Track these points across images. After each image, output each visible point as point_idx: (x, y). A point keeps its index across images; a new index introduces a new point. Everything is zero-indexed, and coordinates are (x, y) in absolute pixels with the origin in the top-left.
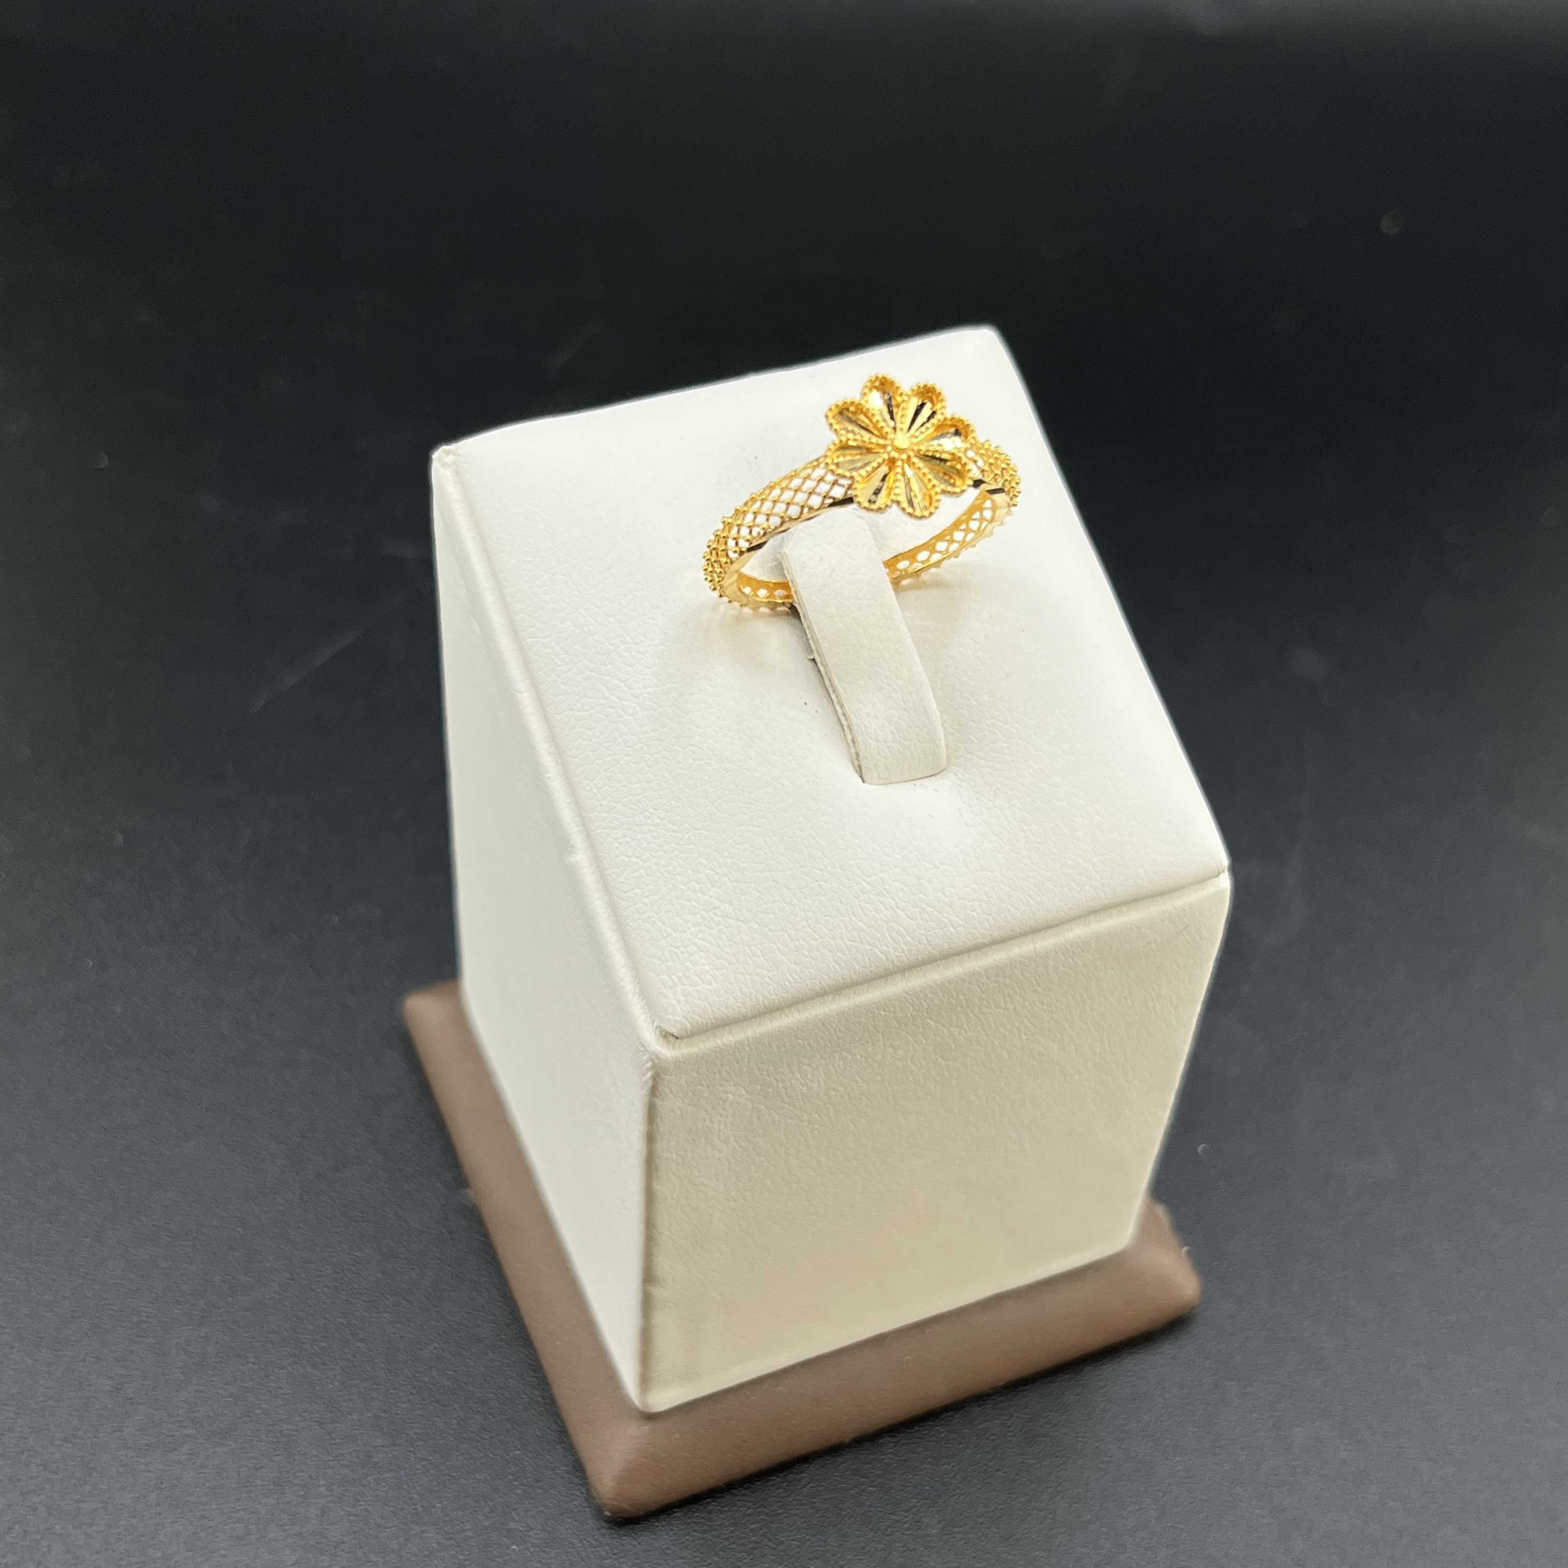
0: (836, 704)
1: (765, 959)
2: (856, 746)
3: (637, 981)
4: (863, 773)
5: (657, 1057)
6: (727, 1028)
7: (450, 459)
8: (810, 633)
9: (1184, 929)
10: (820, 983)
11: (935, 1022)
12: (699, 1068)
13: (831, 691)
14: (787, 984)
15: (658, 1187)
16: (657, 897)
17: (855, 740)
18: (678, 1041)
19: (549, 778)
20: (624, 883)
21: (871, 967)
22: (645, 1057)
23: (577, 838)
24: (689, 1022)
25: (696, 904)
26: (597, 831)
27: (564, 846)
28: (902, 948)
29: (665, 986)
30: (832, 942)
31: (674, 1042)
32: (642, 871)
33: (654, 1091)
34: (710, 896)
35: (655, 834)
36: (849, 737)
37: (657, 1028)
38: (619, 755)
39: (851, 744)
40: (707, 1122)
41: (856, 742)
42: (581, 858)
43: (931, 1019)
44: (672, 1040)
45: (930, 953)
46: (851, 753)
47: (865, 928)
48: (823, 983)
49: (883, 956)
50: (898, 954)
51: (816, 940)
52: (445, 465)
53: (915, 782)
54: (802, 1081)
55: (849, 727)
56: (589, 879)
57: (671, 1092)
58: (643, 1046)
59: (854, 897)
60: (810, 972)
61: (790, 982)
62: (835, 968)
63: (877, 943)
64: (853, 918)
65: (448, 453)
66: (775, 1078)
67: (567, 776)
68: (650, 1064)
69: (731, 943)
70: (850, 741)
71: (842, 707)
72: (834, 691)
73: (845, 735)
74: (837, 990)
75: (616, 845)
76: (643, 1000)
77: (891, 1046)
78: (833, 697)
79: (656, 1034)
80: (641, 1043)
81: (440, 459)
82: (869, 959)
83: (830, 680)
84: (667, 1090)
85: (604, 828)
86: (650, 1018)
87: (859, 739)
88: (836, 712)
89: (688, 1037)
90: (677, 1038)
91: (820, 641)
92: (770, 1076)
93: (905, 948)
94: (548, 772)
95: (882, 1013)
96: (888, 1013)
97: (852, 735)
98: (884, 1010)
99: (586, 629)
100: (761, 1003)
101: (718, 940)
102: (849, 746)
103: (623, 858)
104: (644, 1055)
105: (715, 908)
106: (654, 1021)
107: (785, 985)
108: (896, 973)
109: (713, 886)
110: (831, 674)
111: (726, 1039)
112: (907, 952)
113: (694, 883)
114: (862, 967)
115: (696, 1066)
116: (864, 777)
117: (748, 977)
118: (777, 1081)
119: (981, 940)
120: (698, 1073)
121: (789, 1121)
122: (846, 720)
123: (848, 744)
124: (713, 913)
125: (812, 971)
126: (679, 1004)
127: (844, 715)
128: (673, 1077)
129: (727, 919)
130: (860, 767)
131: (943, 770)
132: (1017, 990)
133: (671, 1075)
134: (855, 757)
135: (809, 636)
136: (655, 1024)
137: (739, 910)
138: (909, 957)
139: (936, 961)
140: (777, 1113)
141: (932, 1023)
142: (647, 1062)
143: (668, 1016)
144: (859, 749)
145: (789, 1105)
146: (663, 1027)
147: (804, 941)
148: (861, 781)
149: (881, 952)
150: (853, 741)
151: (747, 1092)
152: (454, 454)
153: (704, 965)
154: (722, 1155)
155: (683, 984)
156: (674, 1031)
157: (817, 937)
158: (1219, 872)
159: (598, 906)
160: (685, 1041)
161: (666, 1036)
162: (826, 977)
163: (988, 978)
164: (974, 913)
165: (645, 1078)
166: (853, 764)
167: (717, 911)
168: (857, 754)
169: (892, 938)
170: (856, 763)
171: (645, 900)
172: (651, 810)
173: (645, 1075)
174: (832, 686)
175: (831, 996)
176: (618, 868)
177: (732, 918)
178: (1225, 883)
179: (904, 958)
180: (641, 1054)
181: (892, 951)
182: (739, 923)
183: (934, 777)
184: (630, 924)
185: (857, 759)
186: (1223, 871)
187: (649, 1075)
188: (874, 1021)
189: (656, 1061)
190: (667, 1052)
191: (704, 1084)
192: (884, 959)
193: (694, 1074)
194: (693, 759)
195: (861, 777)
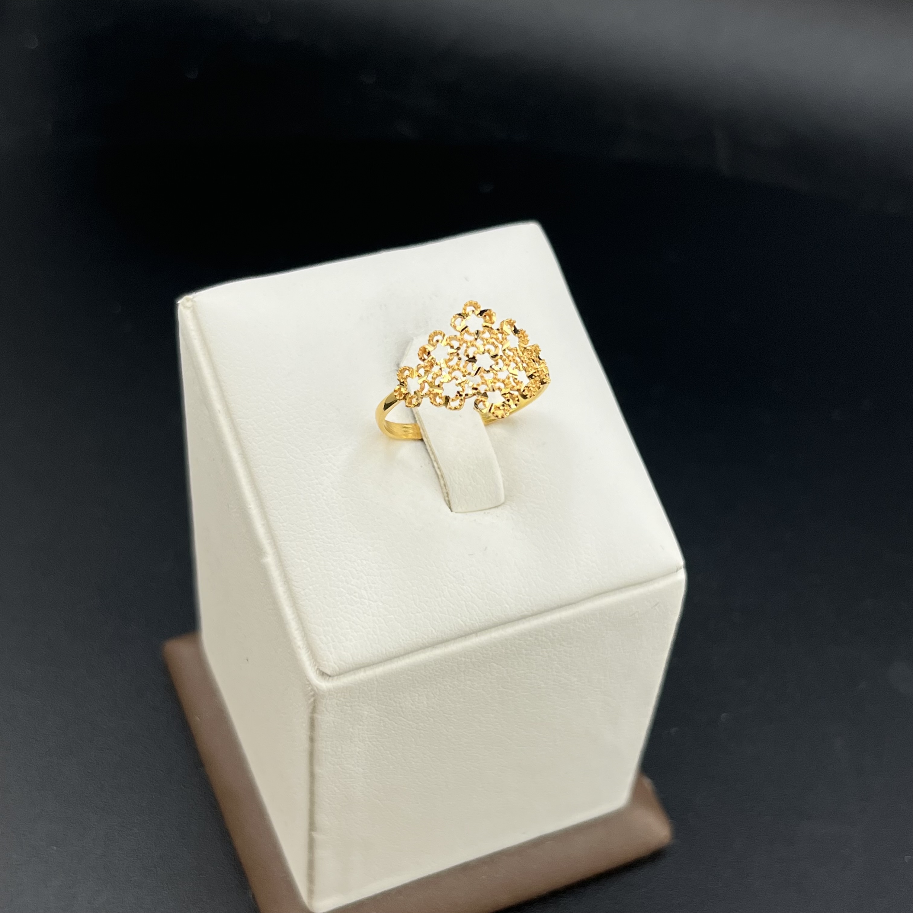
0: (433, 461)
1: (387, 625)
2: (447, 488)
3: (305, 639)
4: (451, 506)
5: (317, 688)
6: (362, 670)
7: (189, 304)
8: (418, 417)
9: (656, 605)
10: (422, 640)
11: (497, 664)
12: (344, 695)
13: (431, 454)
14: (401, 640)
15: (318, 770)
16: (318, 585)
17: (446, 484)
18: (331, 679)
19: (250, 508)
20: (296, 576)
21: (455, 630)
22: (310, 688)
23: (268, 548)
24: (338, 666)
25: (342, 590)
26: (280, 543)
27: (259, 551)
28: (475, 618)
29: (323, 643)
30: (429, 614)
31: (328, 679)
32: (308, 569)
33: (314, 710)
34: (352, 585)
35: (318, 545)
36: (442, 482)
37: (317, 669)
38: (294, 494)
39: (444, 487)
40: (351, 730)
41: (446, 486)
42: (270, 560)
43: (494, 663)
44: (328, 678)
45: (493, 620)
46: (443, 493)
47: (451, 605)
48: (424, 640)
49: (462, 623)
50: (472, 622)
51: (420, 613)
52: (185, 307)
53: (484, 511)
54: (412, 703)
55: (442, 476)
56: (275, 573)
57: (327, 710)
58: (308, 681)
59: (444, 585)
60: (416, 634)
61: (403, 640)
62: (432, 631)
63: (459, 615)
64: (443, 598)
65: (188, 300)
66: (394, 701)
67: (262, 506)
68: (312, 693)
69: (365, 615)
70: (442, 485)
71: (437, 464)
72: (433, 453)
73: (440, 482)
74: (433, 645)
75: (292, 552)
76: (309, 651)
77: (469, 680)
78: (432, 457)
79: (317, 674)
80: (307, 679)
81: (183, 304)
82: (454, 625)
83: (430, 446)
84: (324, 709)
85: (284, 541)
86: (313, 663)
87: (448, 483)
88: (434, 467)
89: (337, 675)
90: (330, 676)
91: (424, 422)
92: (390, 699)
93: (477, 618)
94: (250, 505)
95: (463, 659)
96: (467, 660)
97: (444, 481)
98: (465, 658)
99: (274, 413)
100: (384, 653)
101: (357, 613)
102: (442, 489)
103: (296, 559)
104: (309, 686)
105: (355, 593)
106: (315, 665)
107: (400, 642)
108: (471, 634)
109: (354, 578)
110: (430, 442)
111: (361, 675)
112: (478, 620)
113: (341, 576)
114: (449, 630)
115: (343, 694)
116: (451, 507)
117: (375, 636)
118: (395, 702)
119: (526, 613)
120: (344, 698)
121: (404, 727)
122: (440, 471)
123: (441, 486)
124: (355, 596)
125: (417, 633)
126: (331, 654)
127: (439, 468)
128: (328, 701)
129: (362, 599)
130: (449, 501)
131: (503, 503)
132: (549, 643)
133: (327, 699)
134: (446, 495)
135: (417, 419)
136: (316, 667)
137: (370, 594)
138: (479, 624)
139: (497, 626)
140: (396, 723)
141: (495, 665)
142: (311, 692)
143: (324, 662)
144: (449, 490)
145: (403, 718)
146: (321, 669)
147: (412, 613)
148: (450, 510)
149: (462, 621)
150: (445, 485)
151: (377, 710)
152: (192, 301)
153: (347, 629)
154: (361, 750)
155: (334, 641)
156: (329, 672)
157: (421, 611)
158: (677, 569)
159: (280, 590)
160: (335, 678)
161: (323, 674)
162: (426, 637)
163: (531, 636)
164: (521, 596)
165: (310, 702)
166: (445, 500)
167: (357, 594)
168: (447, 493)
169: (468, 611)
170: (447, 498)
171: (310, 587)
172: (315, 530)
173: (309, 699)
174: (431, 450)
175: (430, 649)
176: (293, 566)
177: (365, 599)
178: (682, 576)
179: (477, 625)
180: (307, 686)
181: (468, 620)
182: (371, 602)
183: (496, 509)
184: (301, 603)
185: (448, 496)
186: (680, 568)
187: (312, 699)
188: (458, 664)
189: (317, 691)
190: (323, 685)
191: (348, 704)
192: (464, 625)
193: (342, 699)
194: (342, 497)
195: (450, 508)
